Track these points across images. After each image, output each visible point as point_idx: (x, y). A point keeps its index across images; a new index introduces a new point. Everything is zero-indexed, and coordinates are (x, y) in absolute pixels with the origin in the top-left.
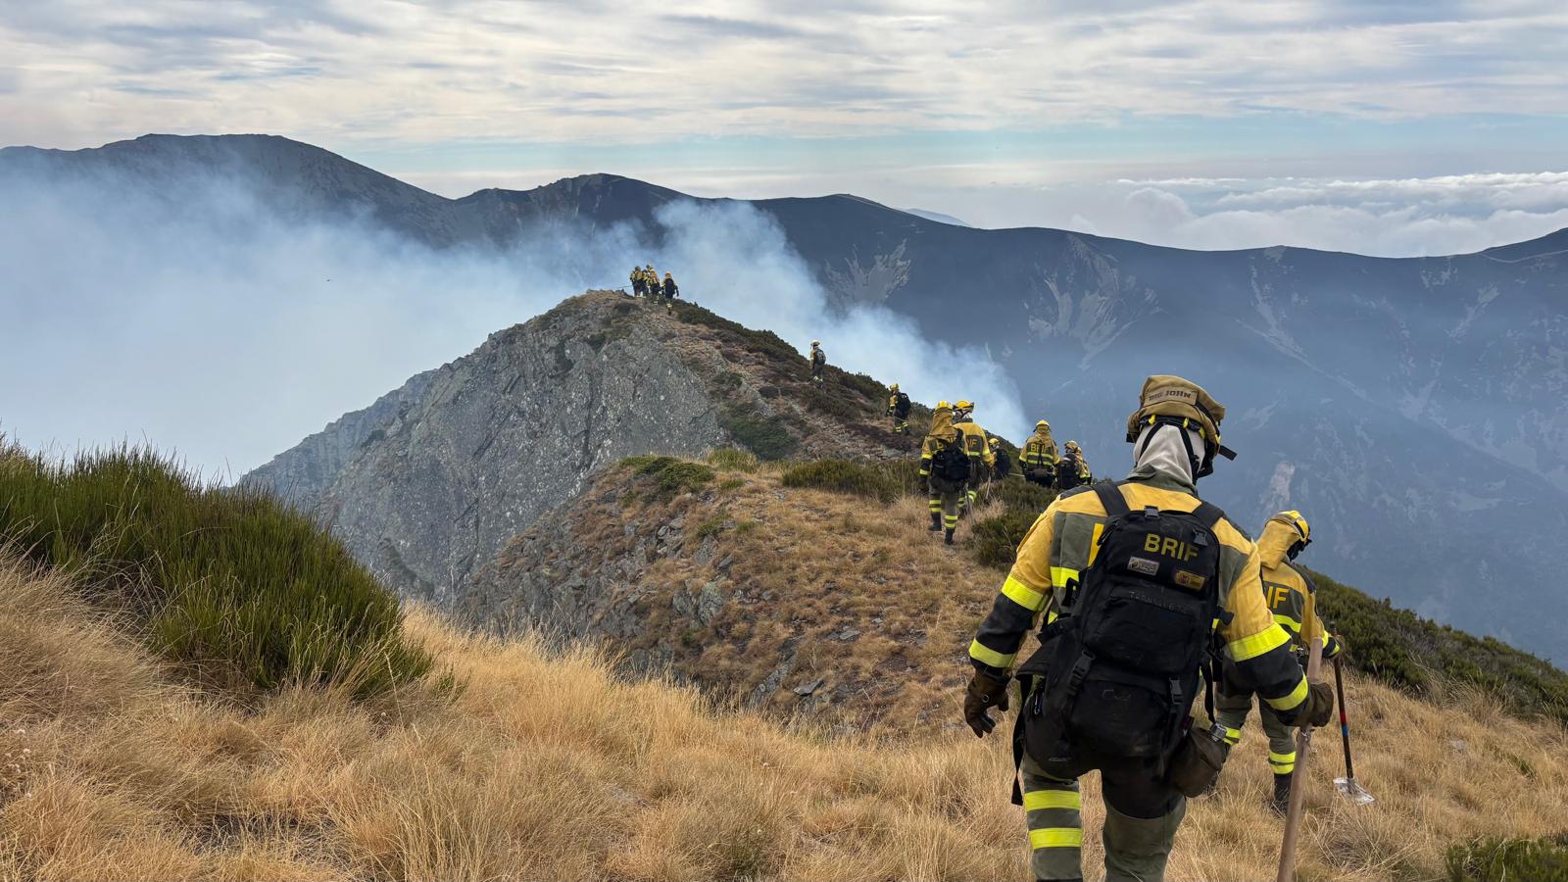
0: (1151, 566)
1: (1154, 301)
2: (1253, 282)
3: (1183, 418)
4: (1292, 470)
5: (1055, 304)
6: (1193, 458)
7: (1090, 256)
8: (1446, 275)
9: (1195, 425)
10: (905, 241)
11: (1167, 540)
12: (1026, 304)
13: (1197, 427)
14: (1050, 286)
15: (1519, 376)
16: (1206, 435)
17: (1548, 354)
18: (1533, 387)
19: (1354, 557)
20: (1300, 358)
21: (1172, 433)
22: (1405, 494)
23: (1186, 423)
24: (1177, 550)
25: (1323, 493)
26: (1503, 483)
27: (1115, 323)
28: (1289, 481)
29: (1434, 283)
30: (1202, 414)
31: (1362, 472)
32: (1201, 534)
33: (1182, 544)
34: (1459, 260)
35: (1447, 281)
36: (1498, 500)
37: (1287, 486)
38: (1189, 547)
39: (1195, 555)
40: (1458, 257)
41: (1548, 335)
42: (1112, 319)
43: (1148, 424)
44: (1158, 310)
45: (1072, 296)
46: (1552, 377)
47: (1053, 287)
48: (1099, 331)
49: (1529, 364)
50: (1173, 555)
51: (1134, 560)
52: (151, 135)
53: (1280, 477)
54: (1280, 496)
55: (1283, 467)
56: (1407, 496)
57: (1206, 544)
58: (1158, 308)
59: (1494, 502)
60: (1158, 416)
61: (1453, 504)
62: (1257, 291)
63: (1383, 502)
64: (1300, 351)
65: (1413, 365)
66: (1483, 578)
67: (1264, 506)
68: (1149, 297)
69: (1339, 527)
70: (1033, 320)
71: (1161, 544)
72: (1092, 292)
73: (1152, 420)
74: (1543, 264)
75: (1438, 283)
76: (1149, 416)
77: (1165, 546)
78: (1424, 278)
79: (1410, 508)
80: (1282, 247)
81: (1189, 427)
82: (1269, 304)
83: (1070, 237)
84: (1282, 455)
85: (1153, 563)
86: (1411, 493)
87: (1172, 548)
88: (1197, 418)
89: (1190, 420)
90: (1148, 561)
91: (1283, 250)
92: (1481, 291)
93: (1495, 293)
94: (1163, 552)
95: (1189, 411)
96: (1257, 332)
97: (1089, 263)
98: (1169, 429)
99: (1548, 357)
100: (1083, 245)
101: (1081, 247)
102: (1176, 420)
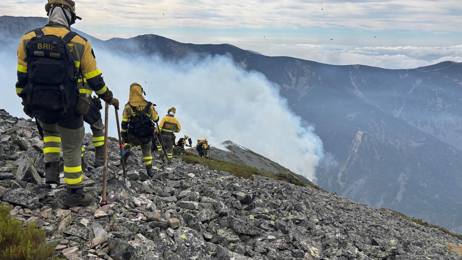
0: (41, 53)
1: (321, 80)
2: (350, 75)
3: (62, 4)
4: (362, 133)
5: (291, 80)
6: (67, 17)
7: (301, 65)
8: (407, 75)
9: (66, 7)
10: (245, 59)
11: (44, 44)
12: (282, 80)
13: (67, 7)
14: (289, 75)
15: (428, 106)
16: (71, 11)
17: (437, 100)
18: (432, 109)
19: (380, 160)
20: (364, 99)
21: (59, 9)
22: (396, 141)
23: (63, 6)
24: (48, 47)
25: (371, 140)
26: (424, 139)
27: (309, 86)
28: (361, 136)
29: (403, 77)
30: (68, 3)
31: (383, 134)
32: (54, 41)
33: (49, 45)
34: (410, 70)
35: (407, 77)
36: (423, 143)
37: (361, 138)
38: (52, 45)
39: (54, 47)
40: (410, 69)
41: (437, 94)
42: (308, 85)
43: (51, 7)
44: (322, 83)
45: (296, 78)
46: (438, 107)
47: (290, 75)
48: (304, 89)
49: (431, 102)
50: (47, 48)
51: (36, 52)
52: (5, 16)
53: (358, 135)
54: (358, 141)
55: (359, 132)
56: (396, 142)
57: (57, 44)
58: (322, 82)
59: (422, 144)
60: (54, 4)
61: (410, 144)
62: (351, 78)
63: (389, 144)
64: (364, 96)
65: (397, 102)
66: (419, 167)
67: (353, 144)
68: (319, 79)
69: (376, 151)
70: (284, 85)
71: (43, 46)
72: (302, 77)
73: (52, 5)
74: (435, 73)
75: (404, 77)
76: (51, 4)
77: (44, 46)
78: (400, 76)
79: (397, 145)
80: (359, 65)
81: (64, 7)
82: (355, 82)
83: (296, 60)
84: (359, 128)
85: (41, 52)
86: (397, 141)
87: (47, 47)
88: (66, 4)
89: (64, 5)
90: (40, 52)
91: (359, 66)
92: (417, 80)
93: (421, 81)
94: (44, 48)
95: (63, 2)
96: (351, 90)
97: (301, 68)
98: (57, 8)
99: (437, 101)
100: (300, 62)
101: (299, 63)
102: (60, 5)
